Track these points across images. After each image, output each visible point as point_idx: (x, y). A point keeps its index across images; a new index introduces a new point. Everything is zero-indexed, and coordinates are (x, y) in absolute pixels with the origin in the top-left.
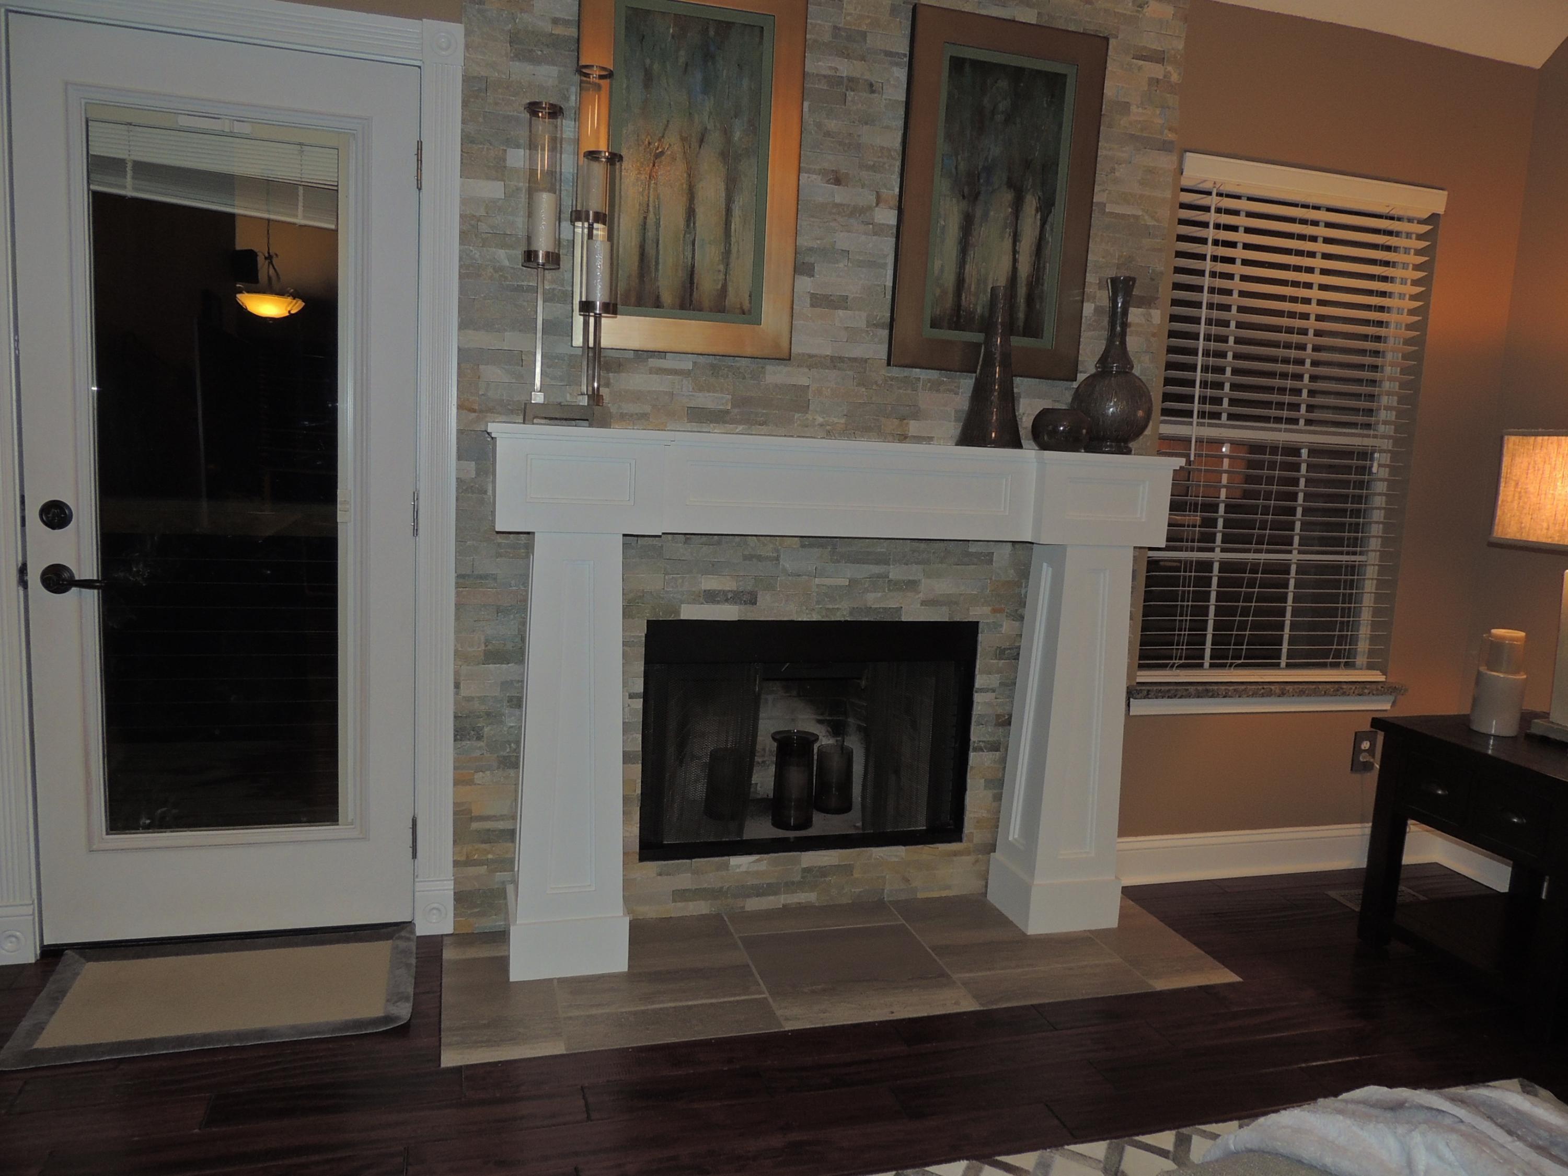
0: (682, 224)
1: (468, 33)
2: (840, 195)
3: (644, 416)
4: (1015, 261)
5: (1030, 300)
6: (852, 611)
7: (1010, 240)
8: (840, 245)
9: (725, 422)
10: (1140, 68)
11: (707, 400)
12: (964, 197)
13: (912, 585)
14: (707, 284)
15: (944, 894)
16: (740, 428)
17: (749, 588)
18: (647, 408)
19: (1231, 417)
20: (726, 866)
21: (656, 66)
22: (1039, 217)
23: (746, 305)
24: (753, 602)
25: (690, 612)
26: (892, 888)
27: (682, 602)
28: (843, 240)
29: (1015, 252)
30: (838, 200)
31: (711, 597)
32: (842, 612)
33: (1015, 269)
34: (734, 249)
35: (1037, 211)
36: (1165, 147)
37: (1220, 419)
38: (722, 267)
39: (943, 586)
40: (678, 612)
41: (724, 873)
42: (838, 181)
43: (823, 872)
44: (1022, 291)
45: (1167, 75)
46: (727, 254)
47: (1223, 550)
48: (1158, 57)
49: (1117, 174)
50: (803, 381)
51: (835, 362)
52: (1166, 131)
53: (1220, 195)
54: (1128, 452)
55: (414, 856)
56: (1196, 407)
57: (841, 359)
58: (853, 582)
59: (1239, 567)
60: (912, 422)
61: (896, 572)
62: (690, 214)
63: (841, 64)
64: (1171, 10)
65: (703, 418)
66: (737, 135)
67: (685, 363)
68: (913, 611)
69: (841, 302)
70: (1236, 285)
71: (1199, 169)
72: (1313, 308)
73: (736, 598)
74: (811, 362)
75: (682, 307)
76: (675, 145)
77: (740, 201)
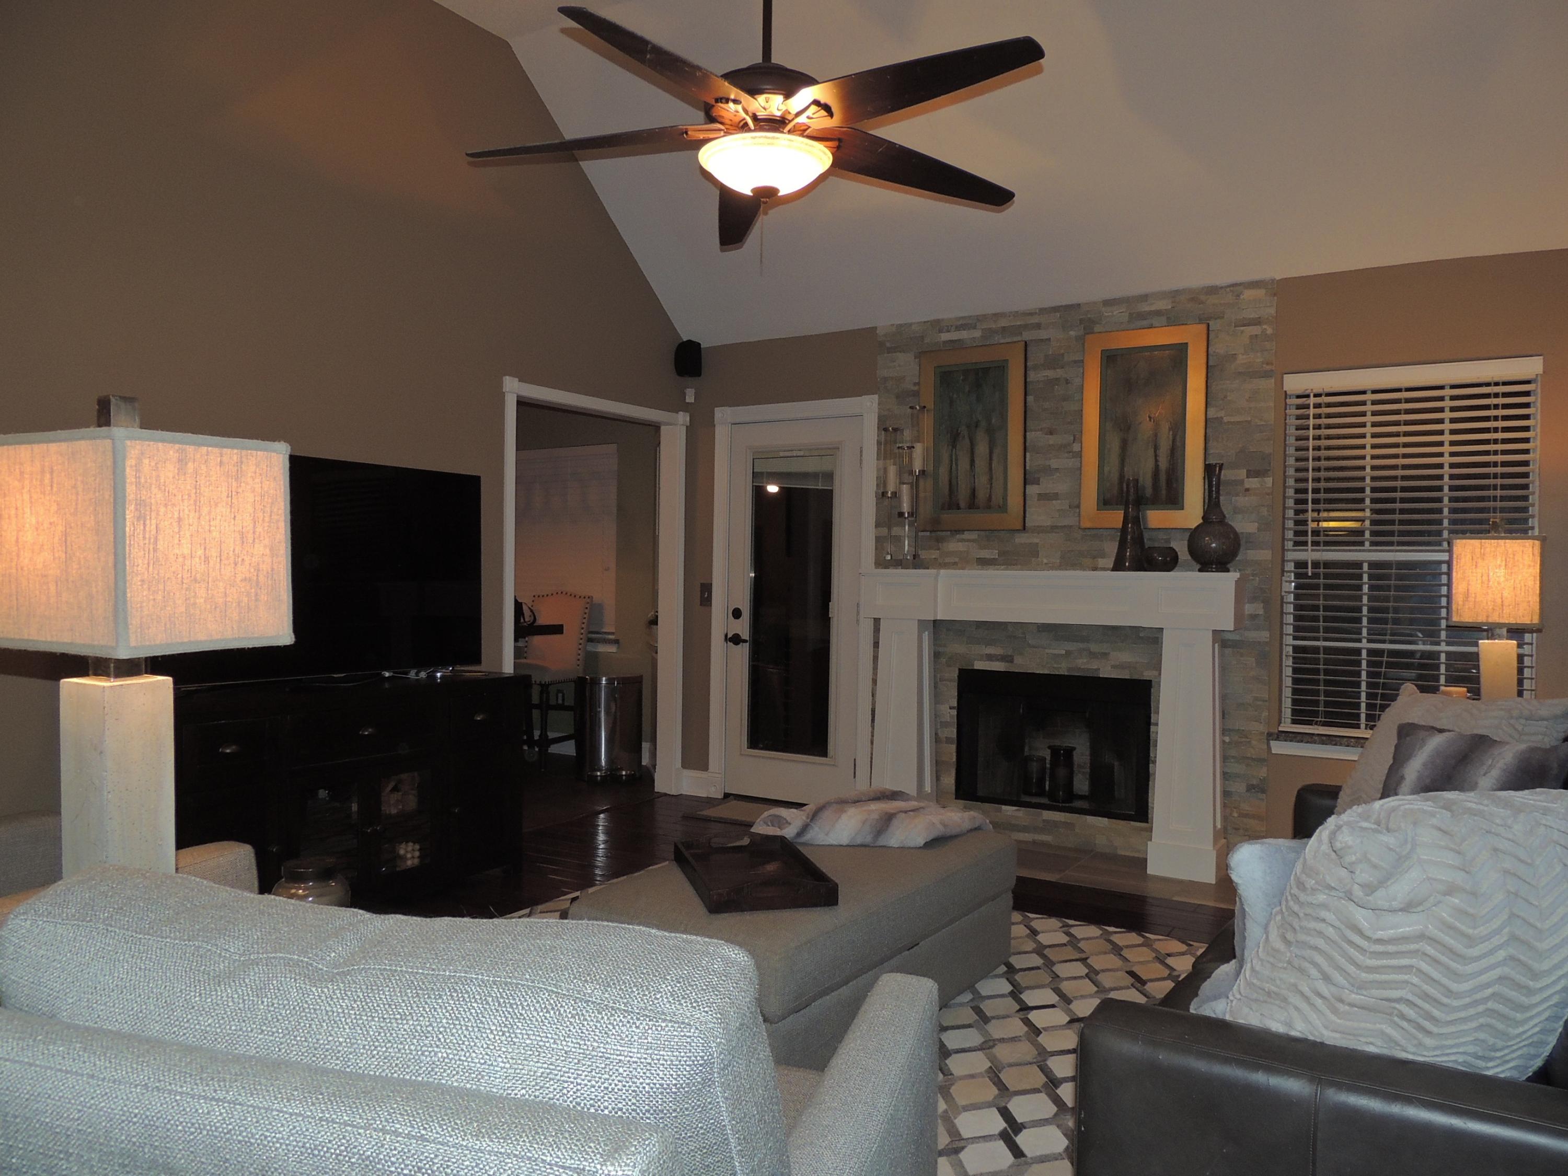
0: (968, 467)
1: (880, 397)
2: (1052, 440)
3: (955, 563)
4: (1156, 461)
5: (1169, 482)
6: (1069, 669)
7: (1153, 450)
8: (1054, 466)
9: (995, 565)
10: (1242, 332)
11: (985, 554)
12: (1121, 430)
13: (1105, 655)
14: (982, 495)
15: (1136, 855)
16: (1003, 567)
17: (1009, 654)
18: (957, 560)
19: (1373, 544)
20: (1000, 810)
21: (955, 396)
22: (1171, 433)
23: (1001, 503)
24: (1012, 661)
25: (979, 665)
26: (1101, 842)
27: (975, 660)
28: (1054, 463)
29: (1156, 456)
30: (1051, 442)
31: (990, 658)
32: (1062, 669)
33: (1157, 466)
34: (994, 477)
35: (1169, 430)
36: (1267, 375)
37: (1363, 545)
38: (989, 486)
39: (1125, 657)
40: (973, 665)
41: (999, 814)
42: (1051, 433)
43: (1056, 824)
44: (1163, 477)
45: (1264, 331)
46: (991, 479)
47: (1369, 641)
48: (1257, 322)
49: (1228, 398)
50: (1036, 540)
51: (1053, 528)
52: (1264, 366)
53: (1315, 396)
55: (855, 777)
56: (1310, 539)
57: (1057, 527)
58: (1068, 653)
59: (1379, 653)
60: (1099, 560)
61: (1094, 647)
62: (972, 462)
63: (1050, 374)
64: (1263, 292)
65: (984, 563)
66: (993, 421)
67: (974, 535)
68: (1107, 671)
69: (1056, 496)
70: (1369, 451)
71: (1295, 383)
72: (1447, 460)
73: (1003, 658)
74: (1040, 530)
75: (970, 508)
76: (963, 430)
77: (997, 452)
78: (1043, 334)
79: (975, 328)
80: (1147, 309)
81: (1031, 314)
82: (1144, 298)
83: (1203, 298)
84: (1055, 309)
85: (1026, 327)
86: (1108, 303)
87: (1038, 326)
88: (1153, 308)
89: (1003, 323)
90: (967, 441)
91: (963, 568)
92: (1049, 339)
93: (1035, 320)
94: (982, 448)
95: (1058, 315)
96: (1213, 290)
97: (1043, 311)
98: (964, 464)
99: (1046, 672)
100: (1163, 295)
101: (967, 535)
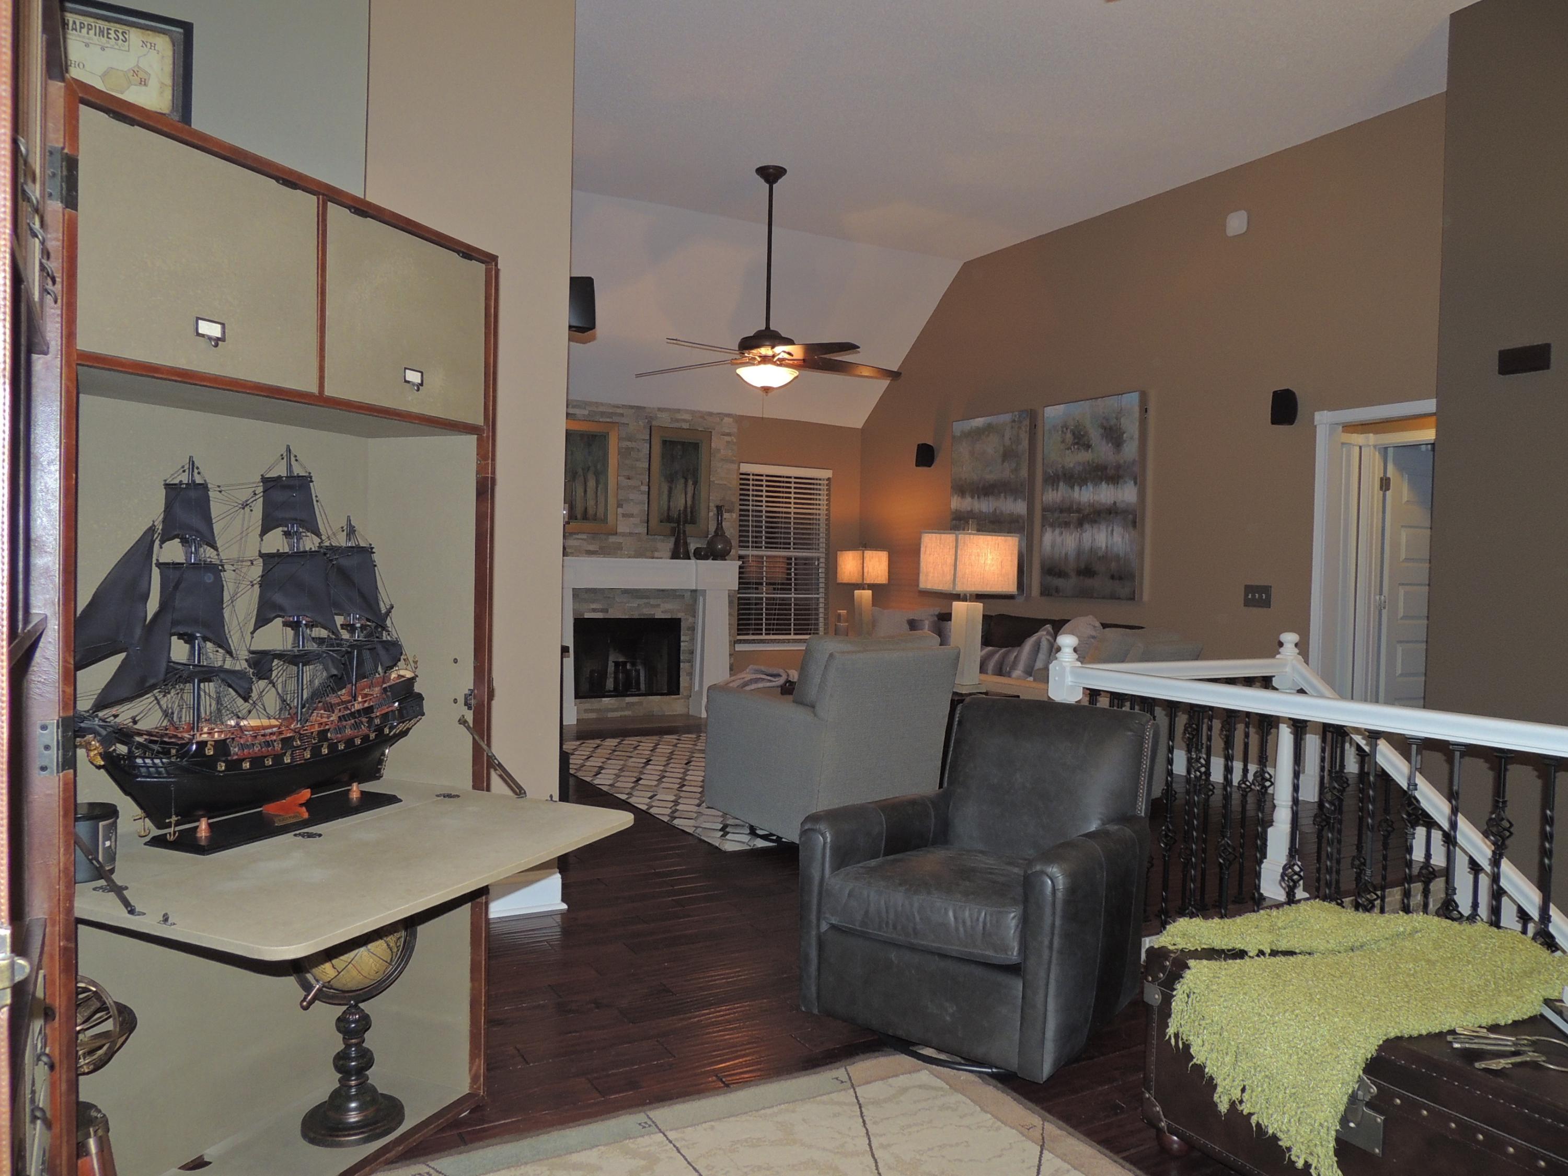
0: (583, 494)
2: (630, 483)
4: (686, 500)
5: (692, 512)
6: (639, 615)
7: (684, 494)
8: (631, 498)
9: (597, 555)
10: (723, 438)
11: (591, 548)
12: (669, 482)
13: (658, 606)
14: (591, 511)
15: (675, 712)
17: (605, 607)
18: (574, 551)
19: (766, 547)
20: (601, 701)
21: (575, 450)
22: (693, 487)
23: (603, 517)
24: (606, 612)
25: (587, 616)
26: (656, 710)
27: (586, 612)
28: (631, 496)
29: (686, 497)
31: (594, 610)
32: (635, 615)
33: (686, 502)
34: (599, 502)
35: (692, 485)
36: (733, 462)
37: (761, 548)
38: (596, 507)
39: (668, 606)
40: (583, 616)
41: (601, 704)
42: (629, 479)
43: (633, 704)
44: (689, 510)
45: (732, 440)
46: (597, 503)
47: (766, 593)
48: (729, 434)
49: (718, 471)
50: (621, 541)
51: (631, 534)
52: (734, 456)
53: (753, 475)
54: (725, 560)
56: (752, 545)
57: (633, 533)
58: (638, 606)
59: (774, 599)
60: (655, 552)
61: (652, 602)
62: (585, 491)
63: (629, 444)
64: (731, 420)
65: (590, 553)
66: (599, 467)
67: (584, 536)
68: (659, 615)
69: (632, 516)
70: (764, 504)
71: (745, 468)
72: (792, 510)
73: (602, 611)
74: (623, 535)
75: (583, 519)
76: (580, 471)
77: (600, 487)
78: (624, 420)
79: (585, 408)
80: (680, 417)
81: (618, 407)
82: (678, 411)
83: (706, 417)
84: (632, 407)
85: (615, 414)
86: (659, 409)
87: (622, 415)
88: (683, 417)
89: (601, 409)
90: (582, 478)
91: (578, 556)
92: (628, 424)
93: (619, 411)
94: (591, 483)
95: (633, 411)
96: (711, 414)
97: (624, 406)
98: (580, 491)
99: (627, 617)
100: (687, 411)
101: (580, 536)
